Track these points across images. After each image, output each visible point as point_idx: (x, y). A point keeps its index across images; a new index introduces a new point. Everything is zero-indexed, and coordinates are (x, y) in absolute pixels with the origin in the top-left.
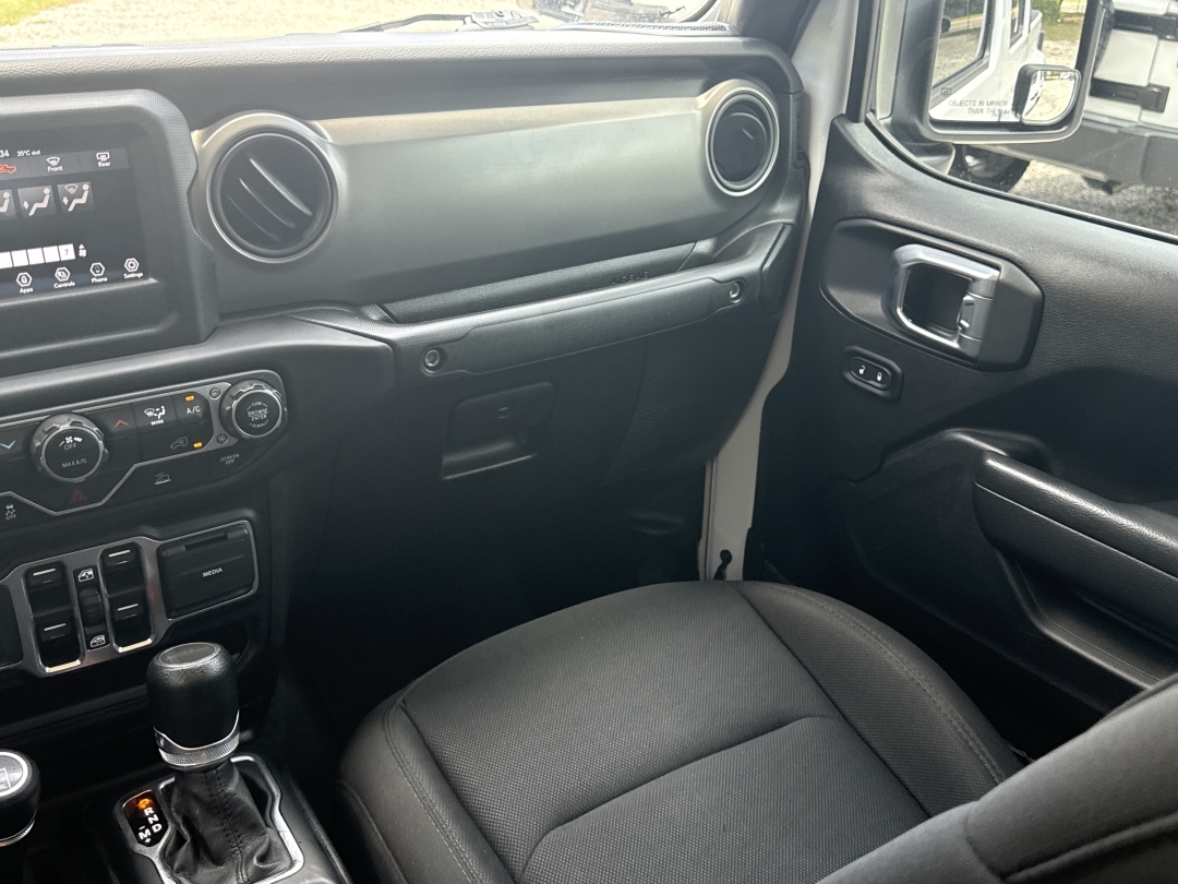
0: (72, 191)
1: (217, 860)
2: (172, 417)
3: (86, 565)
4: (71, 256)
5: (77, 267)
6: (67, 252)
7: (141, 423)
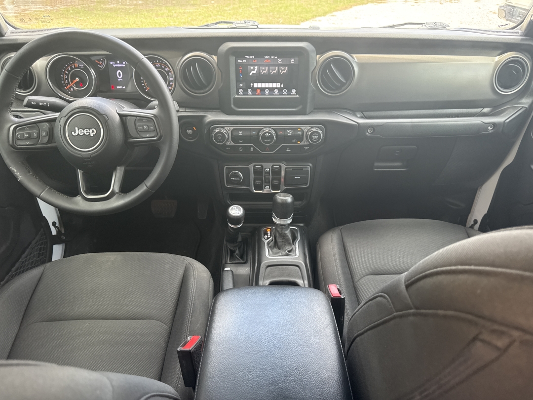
0: (283, 69)
1: (279, 249)
2: (294, 134)
3: (268, 167)
4: (279, 87)
5: (280, 90)
6: (278, 85)
7: (286, 134)
